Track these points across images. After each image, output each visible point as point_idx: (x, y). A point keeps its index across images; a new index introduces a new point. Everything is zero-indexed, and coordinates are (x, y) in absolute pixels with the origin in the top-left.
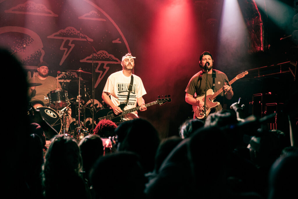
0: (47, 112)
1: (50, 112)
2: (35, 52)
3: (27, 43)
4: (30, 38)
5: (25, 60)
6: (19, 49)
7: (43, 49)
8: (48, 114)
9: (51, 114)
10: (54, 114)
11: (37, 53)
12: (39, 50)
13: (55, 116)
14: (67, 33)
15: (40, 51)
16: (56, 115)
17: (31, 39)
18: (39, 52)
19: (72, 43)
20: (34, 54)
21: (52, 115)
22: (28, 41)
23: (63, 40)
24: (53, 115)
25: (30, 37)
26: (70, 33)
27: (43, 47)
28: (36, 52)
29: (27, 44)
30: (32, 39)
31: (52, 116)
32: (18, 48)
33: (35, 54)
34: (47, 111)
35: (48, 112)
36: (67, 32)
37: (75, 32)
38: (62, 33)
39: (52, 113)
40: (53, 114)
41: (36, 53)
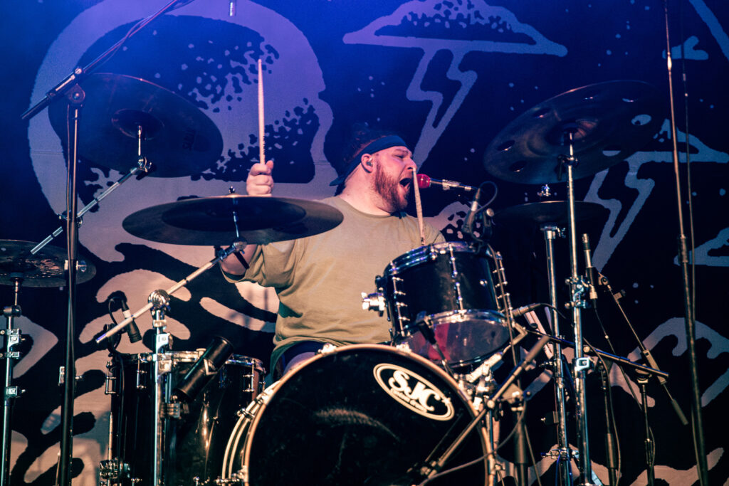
0: (391, 381)
1: (412, 383)
2: (288, 114)
3: (246, 67)
4: (262, 46)
5: (238, 155)
6: (208, 100)
7: (322, 96)
8: (394, 392)
9: (414, 396)
10: (438, 395)
11: (298, 118)
12: (306, 101)
13: (440, 408)
14: (437, 16)
15: (311, 109)
16: (447, 401)
17: (265, 51)
18: (305, 111)
19: (463, 67)
20: (281, 124)
21: (424, 400)
22: (251, 61)
23: (419, 53)
24: (431, 401)
25: (262, 39)
26: (453, 17)
27: (323, 87)
28: (293, 116)
29: (248, 73)
30: (270, 49)
31: (423, 410)
32: (205, 94)
33: (284, 120)
34: (387, 375)
35: (397, 384)
36: (437, 12)
37: (477, 14)
38: (414, 16)
39: (419, 386)
40: (432, 397)
41: (289, 119)
